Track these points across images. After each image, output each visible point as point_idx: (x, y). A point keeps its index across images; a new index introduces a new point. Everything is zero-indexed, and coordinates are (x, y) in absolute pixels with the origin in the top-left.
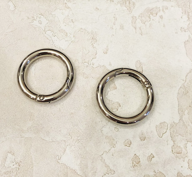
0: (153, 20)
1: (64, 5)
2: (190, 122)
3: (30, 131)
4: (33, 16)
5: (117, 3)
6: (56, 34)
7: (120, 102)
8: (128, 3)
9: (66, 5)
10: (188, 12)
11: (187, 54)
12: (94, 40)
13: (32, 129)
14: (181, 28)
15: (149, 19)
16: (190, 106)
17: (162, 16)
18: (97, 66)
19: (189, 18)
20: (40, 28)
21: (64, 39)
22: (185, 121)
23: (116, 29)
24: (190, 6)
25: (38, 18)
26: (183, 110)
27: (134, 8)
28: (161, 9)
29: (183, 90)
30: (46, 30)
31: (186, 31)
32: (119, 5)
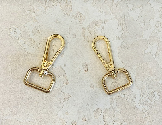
0: (97, 30)
1: (33, 19)
2: (117, 108)
3: (8, 115)
4: (10, 28)
5: (72, 17)
6: (26, 42)
7: (70, 94)
8: (80, 16)
9: (34, 18)
10: (122, 23)
11: (119, 57)
12: (54, 46)
13: (10, 113)
14: (117, 36)
15: (94, 29)
16: (118, 96)
17: (104, 27)
18: (55, 67)
19: (123, 29)
20: (15, 37)
21: (32, 46)
22: (113, 107)
23: (71, 37)
24: (125, 19)
25: (14, 29)
26: (114, 99)
27: (84, 21)
28: (103, 21)
29: (114, 85)
30: (20, 39)
31: (120, 39)
32: (73, 18)
